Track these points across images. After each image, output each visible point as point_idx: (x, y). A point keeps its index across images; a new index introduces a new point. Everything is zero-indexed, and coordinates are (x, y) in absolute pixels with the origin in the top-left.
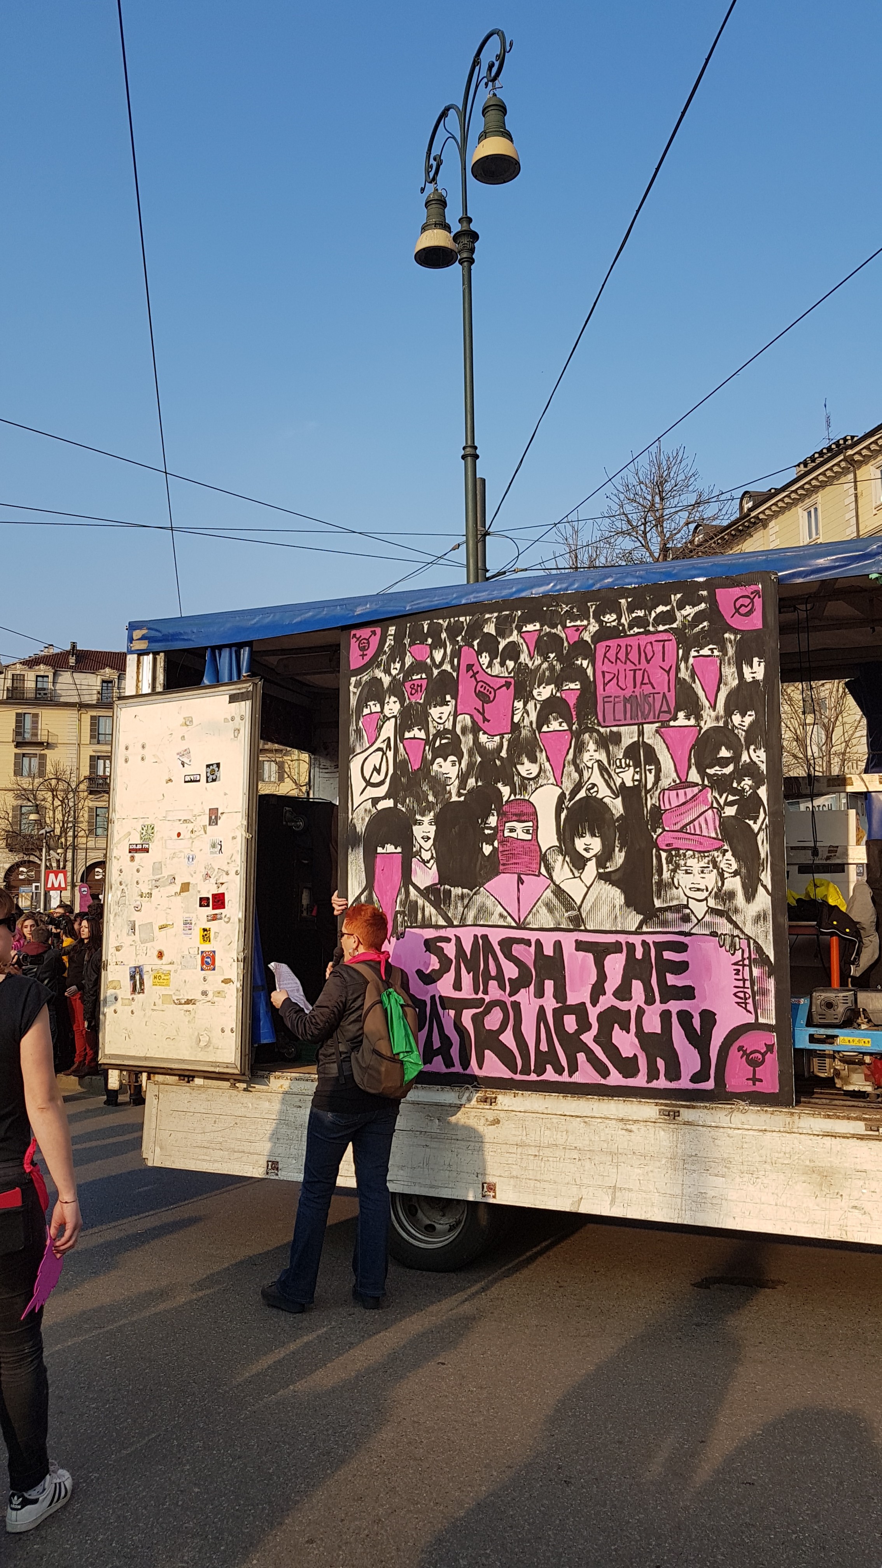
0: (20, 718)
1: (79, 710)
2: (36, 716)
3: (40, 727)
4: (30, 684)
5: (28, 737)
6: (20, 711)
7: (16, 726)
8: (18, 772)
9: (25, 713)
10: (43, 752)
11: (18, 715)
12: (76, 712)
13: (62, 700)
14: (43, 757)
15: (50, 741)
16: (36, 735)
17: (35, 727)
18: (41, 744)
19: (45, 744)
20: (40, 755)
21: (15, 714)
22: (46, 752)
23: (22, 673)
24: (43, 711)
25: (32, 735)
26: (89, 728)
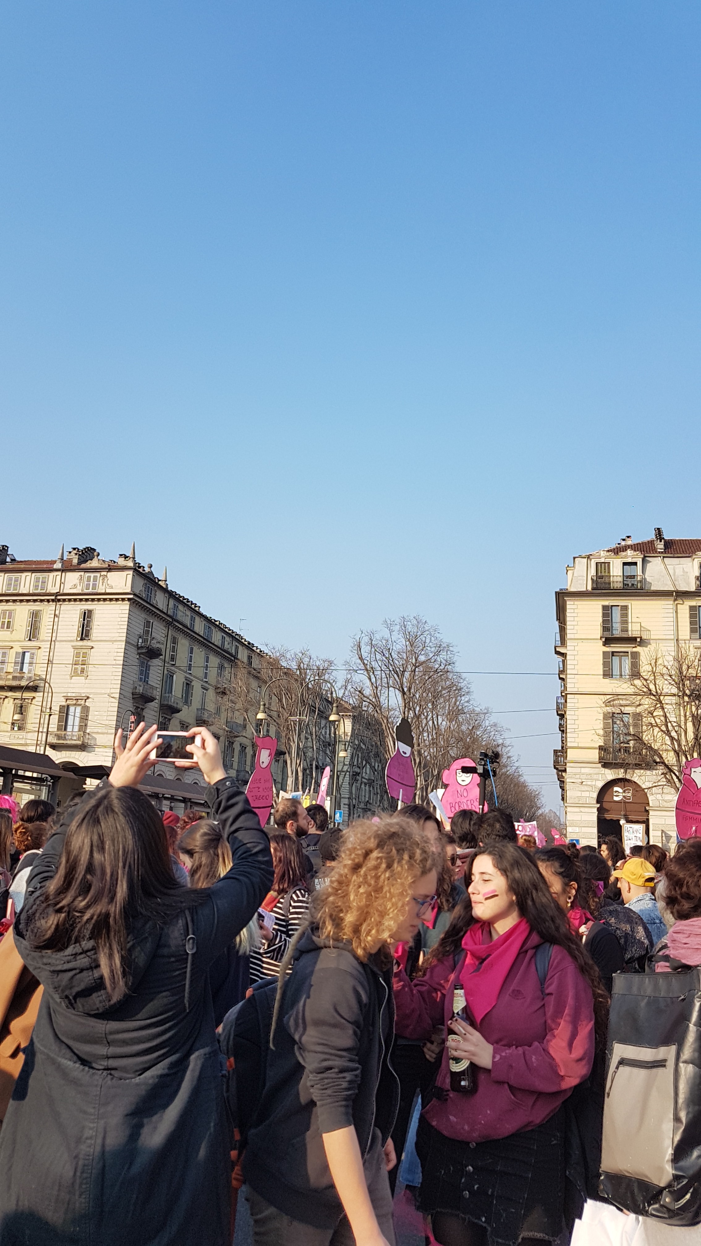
0: (607, 611)
1: (676, 600)
2: (625, 608)
3: (630, 621)
4: (616, 571)
5: (617, 633)
6: (606, 603)
7: (603, 621)
8: (608, 674)
9: (612, 606)
10: (634, 650)
11: (605, 608)
12: (672, 602)
13: (653, 588)
14: (635, 656)
15: (644, 637)
16: (627, 631)
17: (625, 622)
18: (632, 640)
19: (638, 640)
20: (632, 653)
21: (601, 607)
22: (638, 649)
23: (607, 560)
24: (633, 602)
25: (622, 631)
26: (688, 620)
